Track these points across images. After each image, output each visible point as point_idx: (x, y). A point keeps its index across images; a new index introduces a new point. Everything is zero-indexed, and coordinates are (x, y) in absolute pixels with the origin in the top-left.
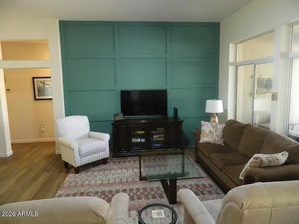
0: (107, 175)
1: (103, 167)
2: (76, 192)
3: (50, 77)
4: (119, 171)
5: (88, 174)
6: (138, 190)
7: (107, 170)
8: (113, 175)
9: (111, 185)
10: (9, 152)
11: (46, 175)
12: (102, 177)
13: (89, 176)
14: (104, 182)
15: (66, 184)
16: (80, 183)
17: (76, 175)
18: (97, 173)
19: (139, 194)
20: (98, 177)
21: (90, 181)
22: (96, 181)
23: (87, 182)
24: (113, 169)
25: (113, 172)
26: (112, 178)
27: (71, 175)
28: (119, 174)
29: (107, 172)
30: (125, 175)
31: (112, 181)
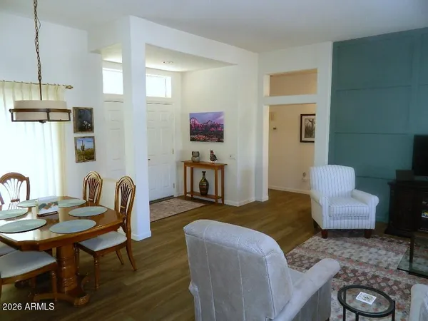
0: (361, 251)
1: (362, 240)
2: (312, 256)
3: (315, 115)
4: (383, 252)
5: (338, 243)
6: (397, 283)
7: (366, 245)
8: (371, 253)
9: (361, 264)
10: (265, 197)
11: (290, 229)
12: (353, 251)
13: (337, 245)
14: (353, 258)
15: (306, 244)
16: (321, 249)
17: (322, 239)
18: (349, 244)
19: (395, 288)
20: (348, 250)
21: (335, 251)
22: (342, 254)
23: (331, 251)
24: (375, 246)
25: (373, 250)
26: (367, 257)
27: (317, 238)
28: (380, 255)
29: (364, 248)
30: (389, 259)
31: (363, 260)
